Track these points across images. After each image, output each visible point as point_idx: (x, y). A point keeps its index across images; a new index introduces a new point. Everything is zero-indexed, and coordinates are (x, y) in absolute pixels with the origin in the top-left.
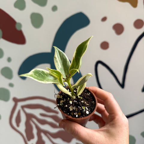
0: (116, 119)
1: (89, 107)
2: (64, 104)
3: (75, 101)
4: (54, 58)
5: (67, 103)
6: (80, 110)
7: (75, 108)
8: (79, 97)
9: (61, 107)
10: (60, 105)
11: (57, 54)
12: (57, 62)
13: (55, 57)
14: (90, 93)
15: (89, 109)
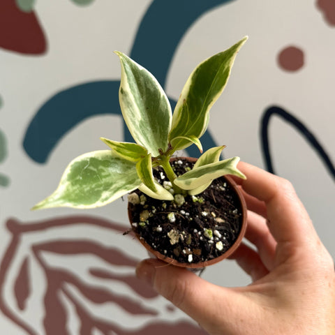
0: (296, 257)
1: (223, 228)
2: (153, 222)
3: (183, 212)
4: (120, 95)
5: (161, 219)
6: (200, 240)
7: (184, 235)
8: (195, 199)
9: (143, 233)
10: (139, 226)
11: (129, 79)
12: (129, 104)
13: (122, 91)
14: (225, 185)
15: (223, 235)
